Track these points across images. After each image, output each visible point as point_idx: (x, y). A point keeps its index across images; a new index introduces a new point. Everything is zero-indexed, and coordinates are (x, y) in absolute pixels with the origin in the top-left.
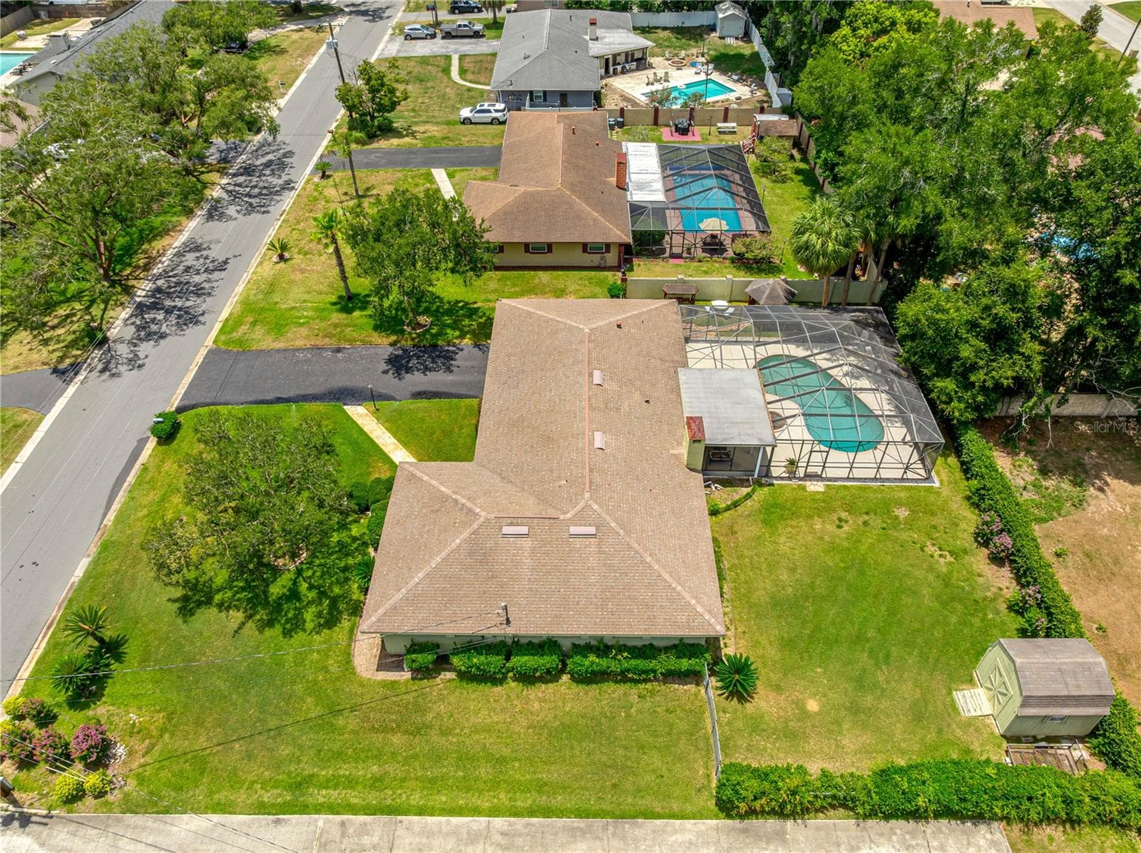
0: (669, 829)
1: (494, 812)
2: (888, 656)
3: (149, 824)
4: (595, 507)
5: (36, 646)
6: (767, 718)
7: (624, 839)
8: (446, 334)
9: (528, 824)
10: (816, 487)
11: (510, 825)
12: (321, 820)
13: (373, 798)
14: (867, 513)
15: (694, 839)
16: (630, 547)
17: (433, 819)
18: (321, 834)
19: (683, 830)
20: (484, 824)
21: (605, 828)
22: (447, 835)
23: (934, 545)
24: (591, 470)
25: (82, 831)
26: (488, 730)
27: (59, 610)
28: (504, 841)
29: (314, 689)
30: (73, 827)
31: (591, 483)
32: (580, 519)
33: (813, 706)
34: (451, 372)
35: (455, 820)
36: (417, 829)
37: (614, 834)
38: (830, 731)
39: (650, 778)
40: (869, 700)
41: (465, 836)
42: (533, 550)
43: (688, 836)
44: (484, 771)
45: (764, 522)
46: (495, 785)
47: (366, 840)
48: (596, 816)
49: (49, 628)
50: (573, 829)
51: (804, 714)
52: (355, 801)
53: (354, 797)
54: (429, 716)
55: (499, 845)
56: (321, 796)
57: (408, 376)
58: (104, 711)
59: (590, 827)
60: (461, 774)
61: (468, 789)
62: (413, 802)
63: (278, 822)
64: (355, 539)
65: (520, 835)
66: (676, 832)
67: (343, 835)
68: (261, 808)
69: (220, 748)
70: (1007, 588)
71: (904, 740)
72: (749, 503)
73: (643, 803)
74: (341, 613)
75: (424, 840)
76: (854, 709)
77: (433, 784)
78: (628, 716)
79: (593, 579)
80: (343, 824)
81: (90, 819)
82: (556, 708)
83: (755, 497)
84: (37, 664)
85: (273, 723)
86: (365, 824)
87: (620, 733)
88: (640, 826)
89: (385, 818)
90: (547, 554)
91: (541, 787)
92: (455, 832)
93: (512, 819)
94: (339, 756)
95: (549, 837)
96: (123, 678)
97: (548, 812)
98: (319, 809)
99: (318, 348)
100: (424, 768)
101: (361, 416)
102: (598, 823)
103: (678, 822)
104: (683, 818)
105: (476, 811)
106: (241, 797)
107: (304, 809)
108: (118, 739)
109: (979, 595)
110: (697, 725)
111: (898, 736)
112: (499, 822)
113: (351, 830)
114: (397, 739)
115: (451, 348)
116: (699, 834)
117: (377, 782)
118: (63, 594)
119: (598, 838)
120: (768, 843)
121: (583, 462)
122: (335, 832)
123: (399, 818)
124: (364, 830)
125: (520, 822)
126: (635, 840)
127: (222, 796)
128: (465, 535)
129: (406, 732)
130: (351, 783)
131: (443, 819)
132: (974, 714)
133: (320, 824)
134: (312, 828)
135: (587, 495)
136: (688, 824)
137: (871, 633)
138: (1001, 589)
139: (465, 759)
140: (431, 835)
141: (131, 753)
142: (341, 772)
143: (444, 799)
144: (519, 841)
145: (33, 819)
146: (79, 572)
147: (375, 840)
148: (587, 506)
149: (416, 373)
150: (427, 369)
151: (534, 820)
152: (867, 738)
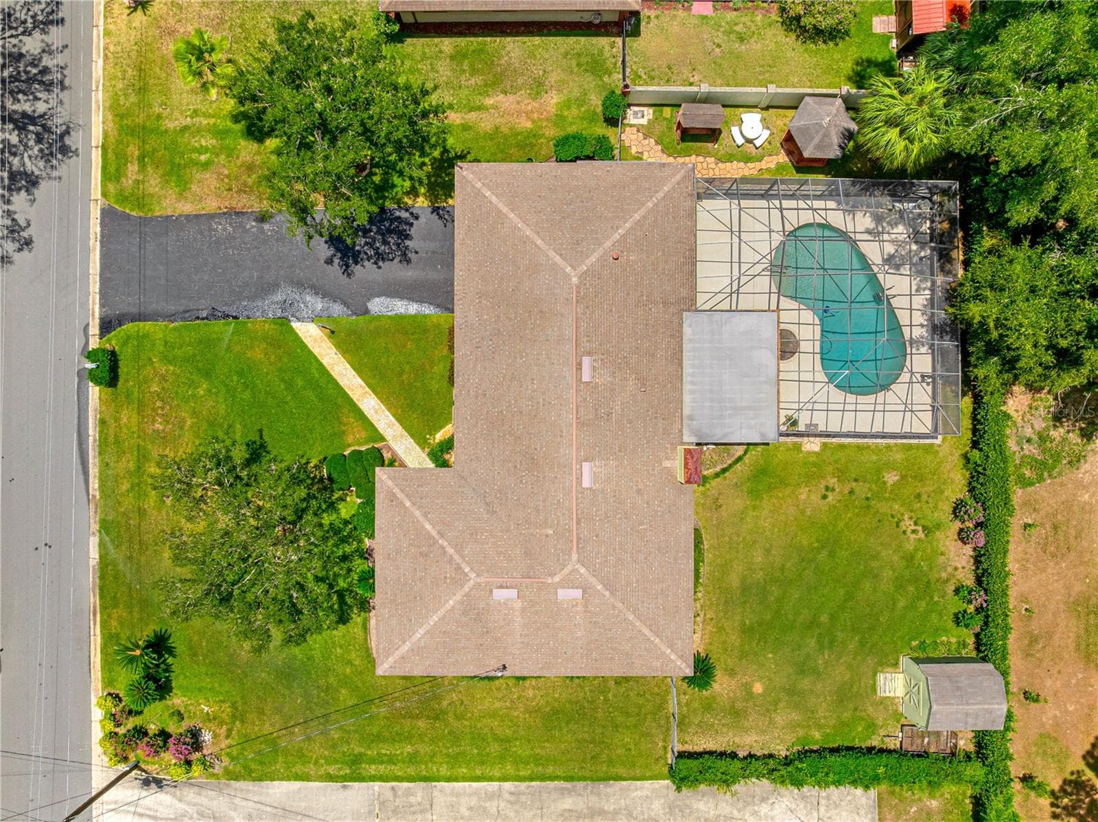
0: (632, 787)
1: (504, 779)
2: (832, 642)
3: (250, 788)
4: (583, 570)
5: (92, 633)
6: (719, 699)
7: (599, 795)
8: (394, 186)
9: (529, 787)
10: (812, 445)
11: (516, 787)
12: (377, 786)
13: (411, 771)
14: (856, 480)
15: (650, 795)
16: (614, 607)
17: (460, 784)
18: (379, 796)
19: (642, 788)
20: (496, 788)
21: (585, 788)
22: (471, 795)
23: (911, 518)
24: (578, 523)
25: (204, 792)
26: (493, 715)
27: (94, 596)
28: (512, 798)
29: (344, 682)
30: (196, 789)
31: (579, 539)
32: (568, 583)
33: (758, 688)
34: (409, 261)
35: (475, 784)
36: (448, 792)
37: (592, 792)
38: (768, 710)
39: (620, 751)
40: (805, 683)
41: (483, 795)
42: (523, 610)
43: (645, 792)
44: (494, 748)
45: (750, 492)
46: (502, 758)
47: (412, 799)
48: (579, 779)
49: (95, 614)
50: (563, 789)
51: (750, 695)
52: (399, 774)
53: (397, 770)
54: (445, 703)
55: (509, 801)
56: (373, 769)
57: (357, 269)
58: (179, 701)
59: (574, 787)
60: (476, 751)
61: (483, 763)
62: (441, 774)
63: (344, 787)
64: (346, 522)
65: (524, 794)
66: (637, 789)
67: (395, 796)
68: (330, 778)
69: (284, 732)
70: (963, 568)
71: (825, 718)
72: (738, 466)
73: (613, 771)
74: (350, 607)
75: (454, 799)
76: (791, 691)
77: (455, 760)
78: (606, 700)
79: (579, 634)
80: (393, 788)
81: (206, 784)
82: (547, 695)
83: (746, 459)
84: (101, 652)
85: (319, 712)
86: (409, 788)
87: (600, 715)
88: (611, 786)
89: (422, 784)
90: (537, 613)
91: (537, 760)
92: (476, 793)
93: (517, 783)
94: (378, 738)
95: (545, 796)
96: (182, 671)
97: (542, 778)
98: (373, 778)
99: (237, 214)
100: (447, 748)
101: (315, 340)
102: (581, 784)
103: (639, 783)
104: (643, 780)
105: (490, 779)
106: (311, 769)
107: (361, 779)
108: (201, 726)
109: (934, 575)
110: (661, 706)
111: (821, 713)
112: (508, 786)
113: (400, 793)
114: (422, 724)
115: (404, 215)
116: (654, 791)
117: (413, 759)
118: (91, 579)
119: (580, 795)
120: (703, 796)
121: (570, 509)
122: (389, 795)
123: (434, 784)
124: (408, 793)
125: (523, 785)
126: (608, 796)
127: (298, 769)
128: (458, 597)
129: (428, 717)
130: (392, 760)
131: (466, 784)
132: (888, 694)
133: (376, 788)
134: (371, 792)
135: (575, 557)
136: (647, 783)
137: (824, 618)
138: (956, 569)
139: (479, 738)
140: (458, 795)
141: (215, 736)
142: (383, 751)
143: (465, 771)
144: (523, 798)
145: (165, 782)
146: (94, 554)
147: (419, 799)
148: (575, 571)
149: (366, 263)
150: (380, 257)
151: (533, 783)
152: (795, 716)
